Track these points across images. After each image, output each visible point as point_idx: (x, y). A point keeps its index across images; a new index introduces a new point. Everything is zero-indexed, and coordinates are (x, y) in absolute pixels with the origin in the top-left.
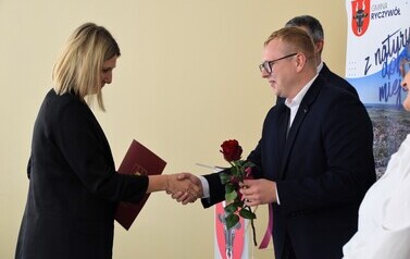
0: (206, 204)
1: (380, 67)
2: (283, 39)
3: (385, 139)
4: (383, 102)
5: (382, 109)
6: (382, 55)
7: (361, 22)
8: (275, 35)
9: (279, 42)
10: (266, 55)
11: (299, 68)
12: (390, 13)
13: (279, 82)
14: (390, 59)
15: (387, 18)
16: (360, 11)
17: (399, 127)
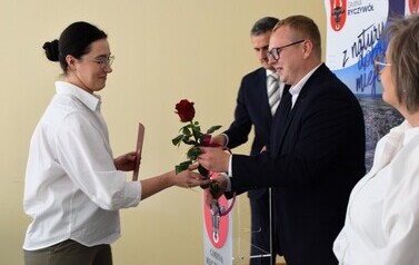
1: (356, 60)
4: (360, 92)
6: (358, 48)
7: (339, 17)
8: (283, 23)
12: (365, 9)
14: (365, 52)
15: (362, 14)
16: (338, 8)
17: (374, 115)
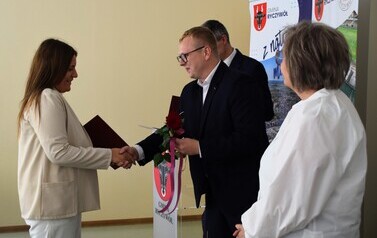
0: (142, 163)
1: (274, 54)
2: (194, 36)
3: (278, 106)
4: (276, 79)
5: (276, 84)
6: (274, 45)
8: (187, 34)
9: (191, 39)
10: (181, 49)
11: (207, 57)
12: (281, 14)
13: (192, 68)
14: (281, 48)
15: (279, 18)
16: (260, 12)
17: (287, 97)
